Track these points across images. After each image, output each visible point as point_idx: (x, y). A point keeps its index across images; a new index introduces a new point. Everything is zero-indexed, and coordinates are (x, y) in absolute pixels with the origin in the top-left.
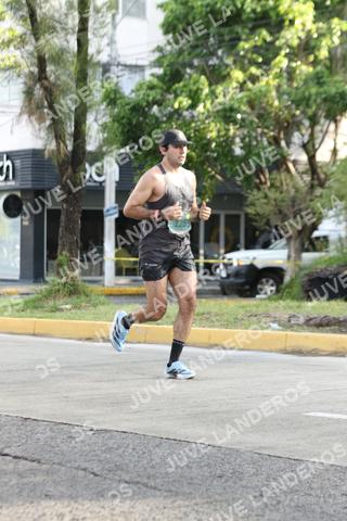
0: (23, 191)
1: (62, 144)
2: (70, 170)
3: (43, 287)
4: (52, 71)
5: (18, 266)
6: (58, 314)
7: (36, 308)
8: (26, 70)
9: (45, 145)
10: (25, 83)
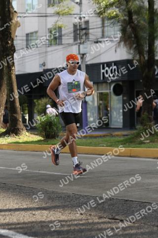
0: (123, 81)
1: (142, 57)
2: (147, 70)
3: (135, 131)
4: (136, 18)
5: (122, 121)
6: (143, 145)
7: (131, 142)
8: (122, 18)
9: (134, 57)
10: (122, 25)
